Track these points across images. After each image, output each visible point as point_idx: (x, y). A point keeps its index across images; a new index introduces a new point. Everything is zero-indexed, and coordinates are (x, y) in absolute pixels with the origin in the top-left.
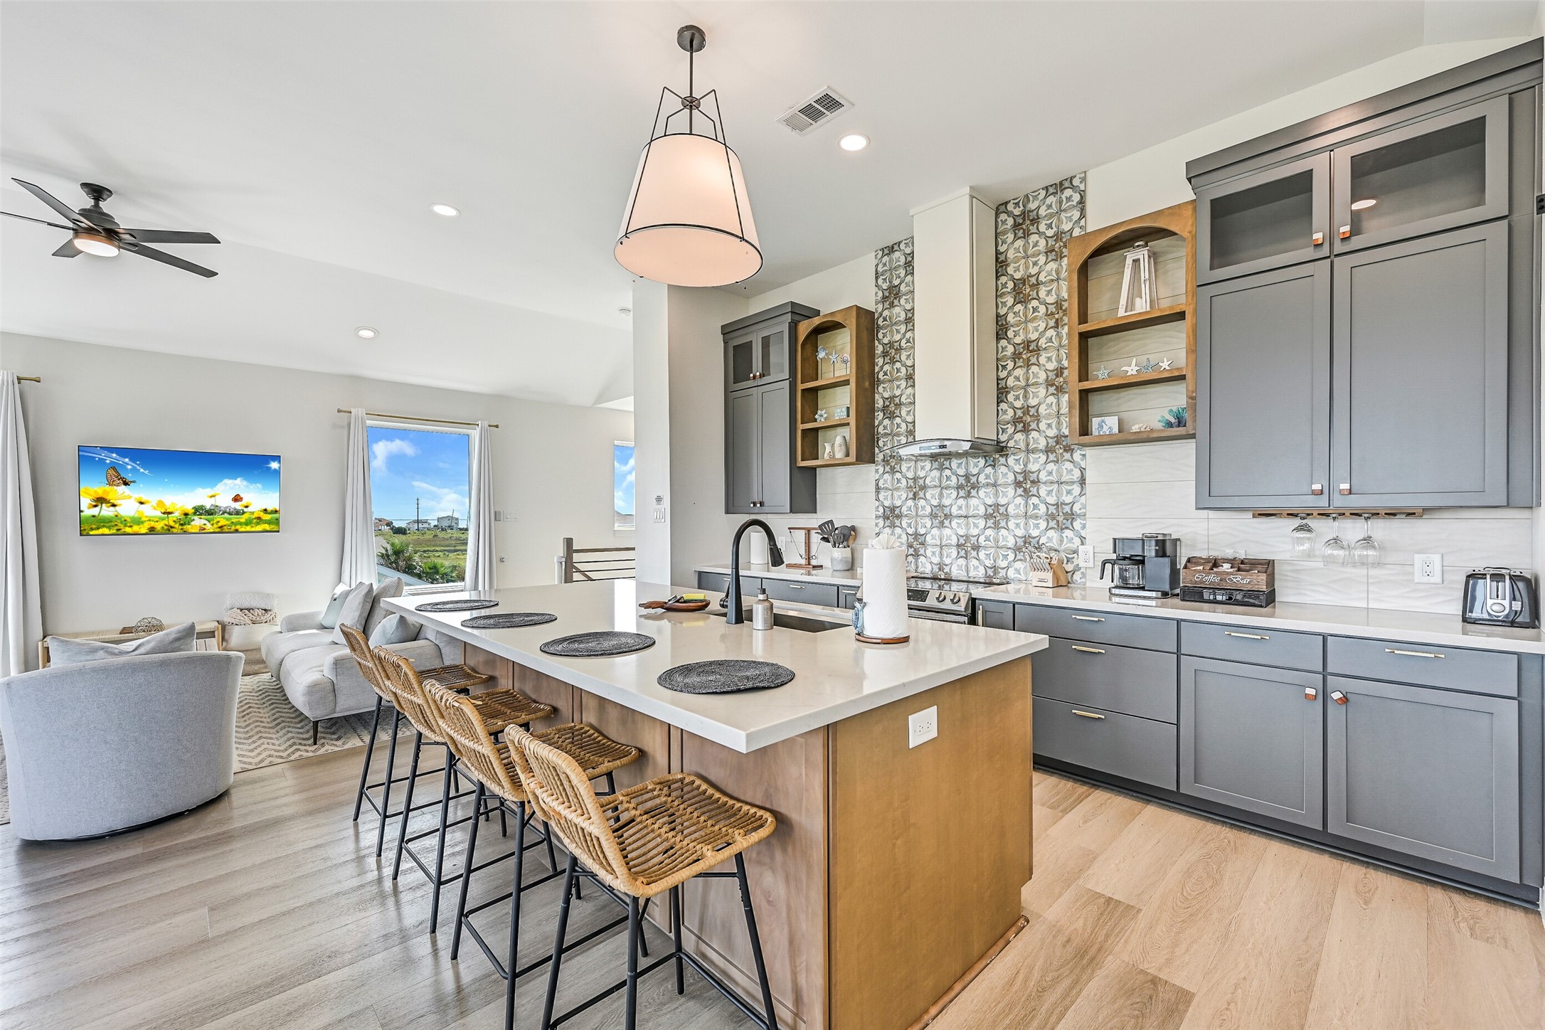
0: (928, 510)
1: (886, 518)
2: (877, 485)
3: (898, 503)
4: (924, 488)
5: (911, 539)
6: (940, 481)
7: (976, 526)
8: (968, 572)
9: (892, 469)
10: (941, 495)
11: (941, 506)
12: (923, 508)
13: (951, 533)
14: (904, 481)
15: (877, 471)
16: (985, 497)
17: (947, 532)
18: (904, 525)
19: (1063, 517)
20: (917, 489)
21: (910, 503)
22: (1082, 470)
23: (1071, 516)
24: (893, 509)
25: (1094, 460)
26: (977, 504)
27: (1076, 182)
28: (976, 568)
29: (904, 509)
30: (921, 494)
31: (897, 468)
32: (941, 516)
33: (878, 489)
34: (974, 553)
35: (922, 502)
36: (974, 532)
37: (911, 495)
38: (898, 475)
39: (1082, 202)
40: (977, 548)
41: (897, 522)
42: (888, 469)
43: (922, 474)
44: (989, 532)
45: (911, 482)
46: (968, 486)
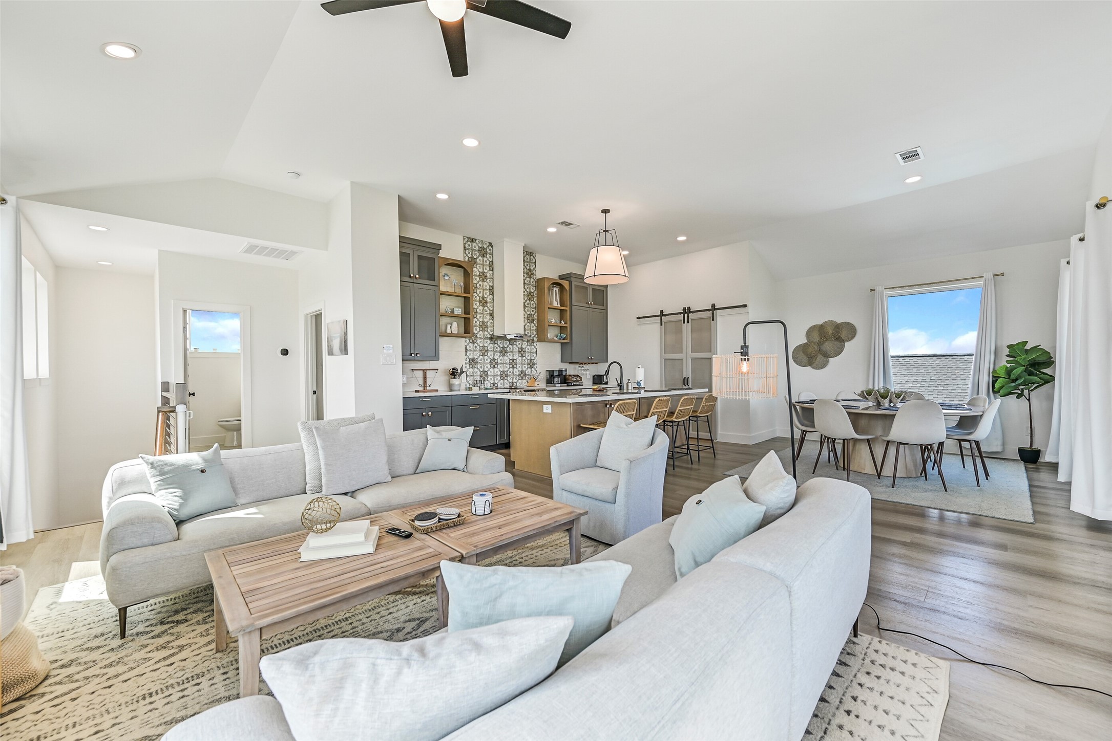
0: (489, 361)
1: (470, 363)
2: (466, 348)
3: (476, 357)
4: (487, 351)
5: (482, 373)
6: (494, 349)
7: (506, 367)
8: (504, 385)
9: (473, 341)
10: (494, 354)
11: (494, 359)
12: (487, 360)
13: (497, 371)
14: (478, 347)
15: (466, 341)
16: (509, 356)
17: (496, 370)
18: (479, 367)
19: (532, 364)
20: (484, 351)
21: (481, 357)
22: (536, 349)
23: (534, 364)
24: (473, 360)
25: (539, 346)
26: (506, 359)
27: (534, 255)
28: (507, 383)
29: (479, 360)
30: (486, 354)
31: (475, 341)
32: (494, 363)
33: (466, 350)
34: (506, 378)
35: (486, 357)
36: (506, 369)
37: (481, 354)
38: (476, 345)
39: (535, 262)
40: (507, 376)
41: (476, 366)
42: (471, 341)
43: (486, 345)
44: (511, 369)
45: (481, 348)
46: (504, 352)
